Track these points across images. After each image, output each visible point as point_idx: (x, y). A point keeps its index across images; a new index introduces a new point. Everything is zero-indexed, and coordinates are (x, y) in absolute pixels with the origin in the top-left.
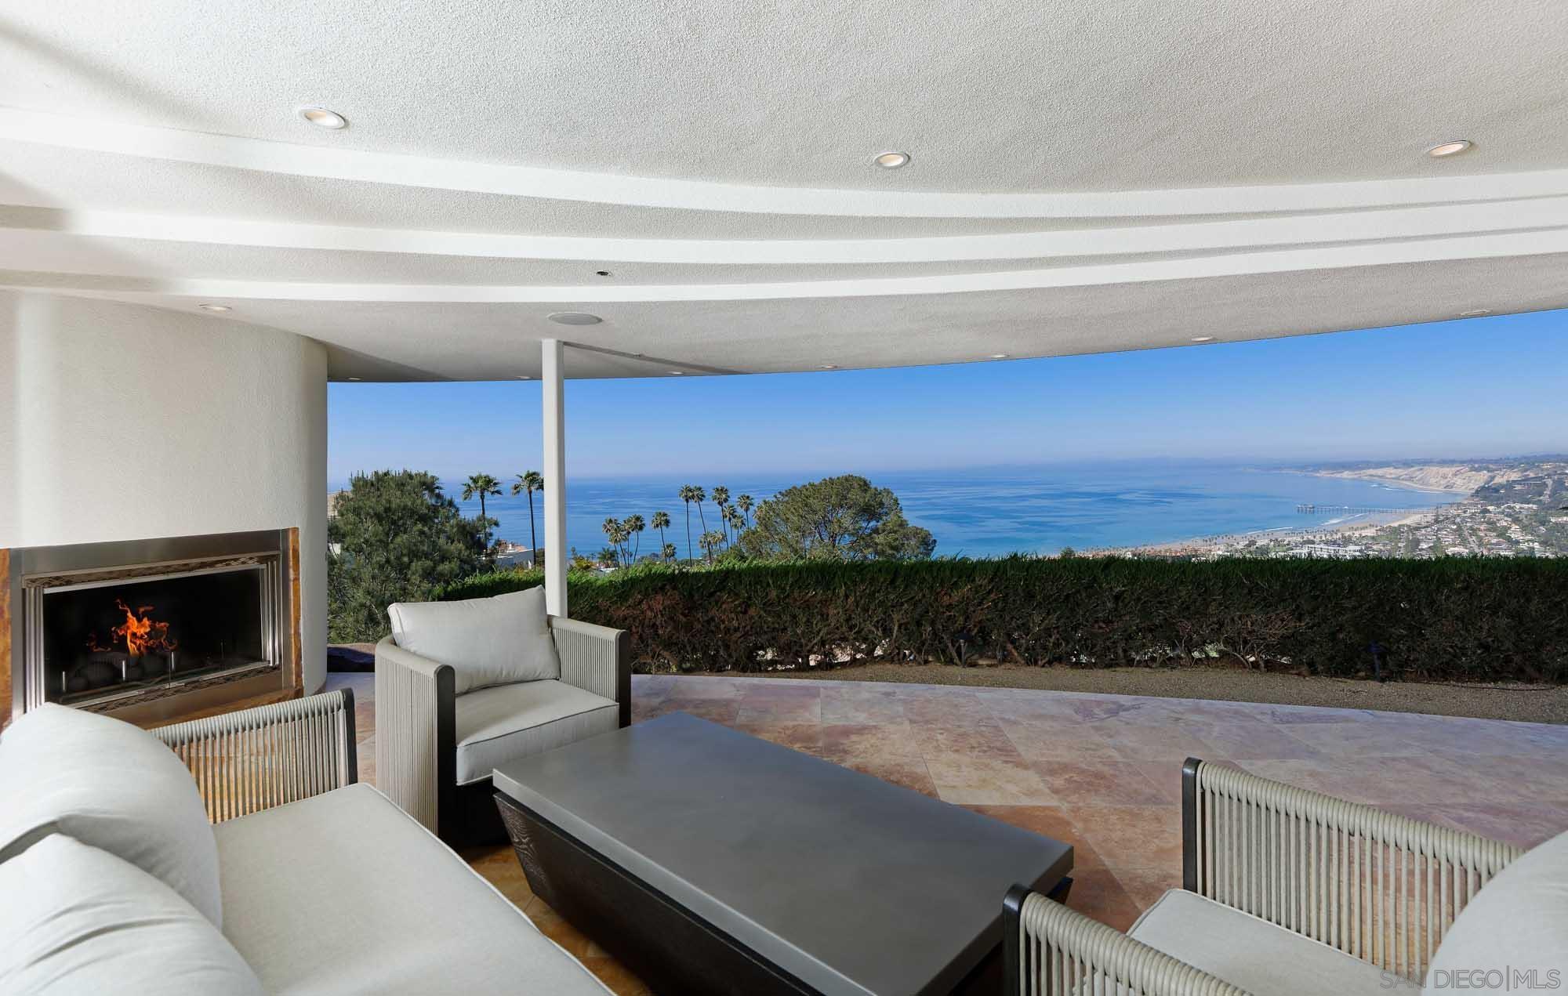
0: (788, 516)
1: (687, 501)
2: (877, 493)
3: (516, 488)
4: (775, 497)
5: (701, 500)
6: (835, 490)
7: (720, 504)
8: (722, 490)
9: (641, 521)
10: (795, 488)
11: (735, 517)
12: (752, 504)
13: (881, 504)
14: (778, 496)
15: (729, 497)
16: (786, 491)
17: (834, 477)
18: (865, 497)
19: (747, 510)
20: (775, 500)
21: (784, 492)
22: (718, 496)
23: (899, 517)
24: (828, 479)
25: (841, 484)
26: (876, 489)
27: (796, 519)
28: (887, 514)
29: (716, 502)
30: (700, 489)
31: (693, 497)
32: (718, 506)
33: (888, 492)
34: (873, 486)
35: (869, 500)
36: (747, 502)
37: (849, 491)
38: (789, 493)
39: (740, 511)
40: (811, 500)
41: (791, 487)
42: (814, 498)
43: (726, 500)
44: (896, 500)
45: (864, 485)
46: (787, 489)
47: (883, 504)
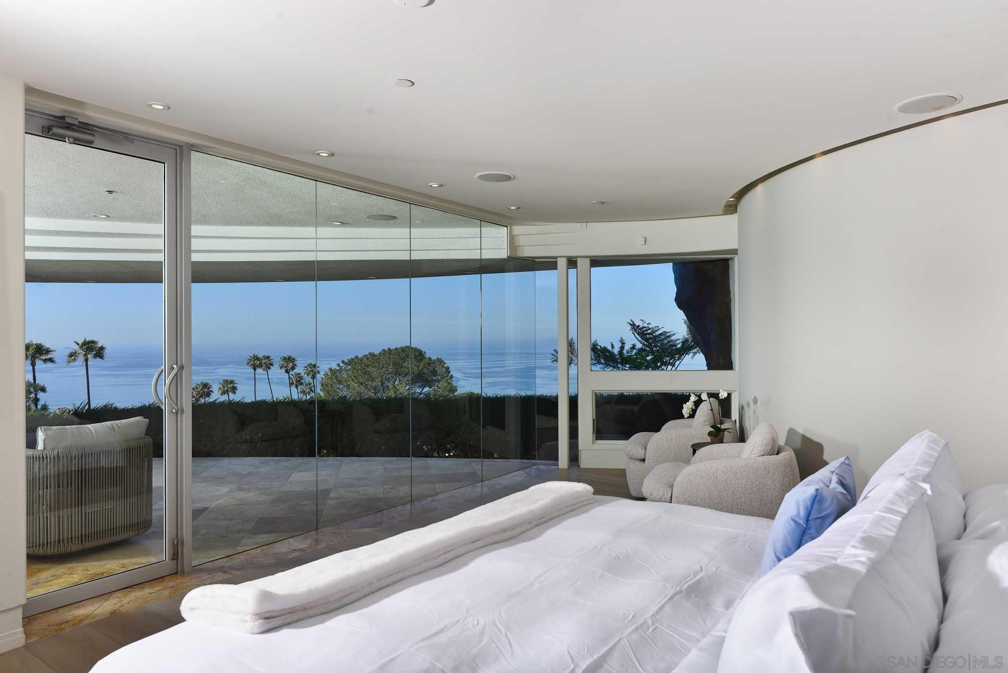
0: (349, 383)
1: (255, 369)
2: (430, 362)
3: (71, 355)
4: (338, 365)
5: (269, 368)
6: (392, 360)
7: (287, 371)
8: (289, 359)
9: (209, 388)
10: (357, 357)
11: (302, 384)
12: (318, 372)
13: (434, 373)
14: (341, 365)
15: (296, 365)
16: (349, 360)
17: (393, 348)
18: (418, 366)
19: (314, 377)
20: (338, 368)
21: (346, 361)
22: (286, 364)
23: (449, 383)
24: (386, 350)
25: (398, 354)
26: (430, 359)
27: (356, 385)
28: (439, 381)
29: (283, 370)
30: (268, 357)
31: (260, 366)
32: (286, 374)
33: (440, 361)
34: (427, 356)
35: (422, 369)
36: (313, 370)
37: (404, 360)
38: (351, 362)
39: (308, 379)
40: (370, 369)
41: (353, 357)
42: (373, 367)
43: (293, 368)
44: (448, 368)
45: (419, 355)
46: (350, 358)
47: (436, 372)
